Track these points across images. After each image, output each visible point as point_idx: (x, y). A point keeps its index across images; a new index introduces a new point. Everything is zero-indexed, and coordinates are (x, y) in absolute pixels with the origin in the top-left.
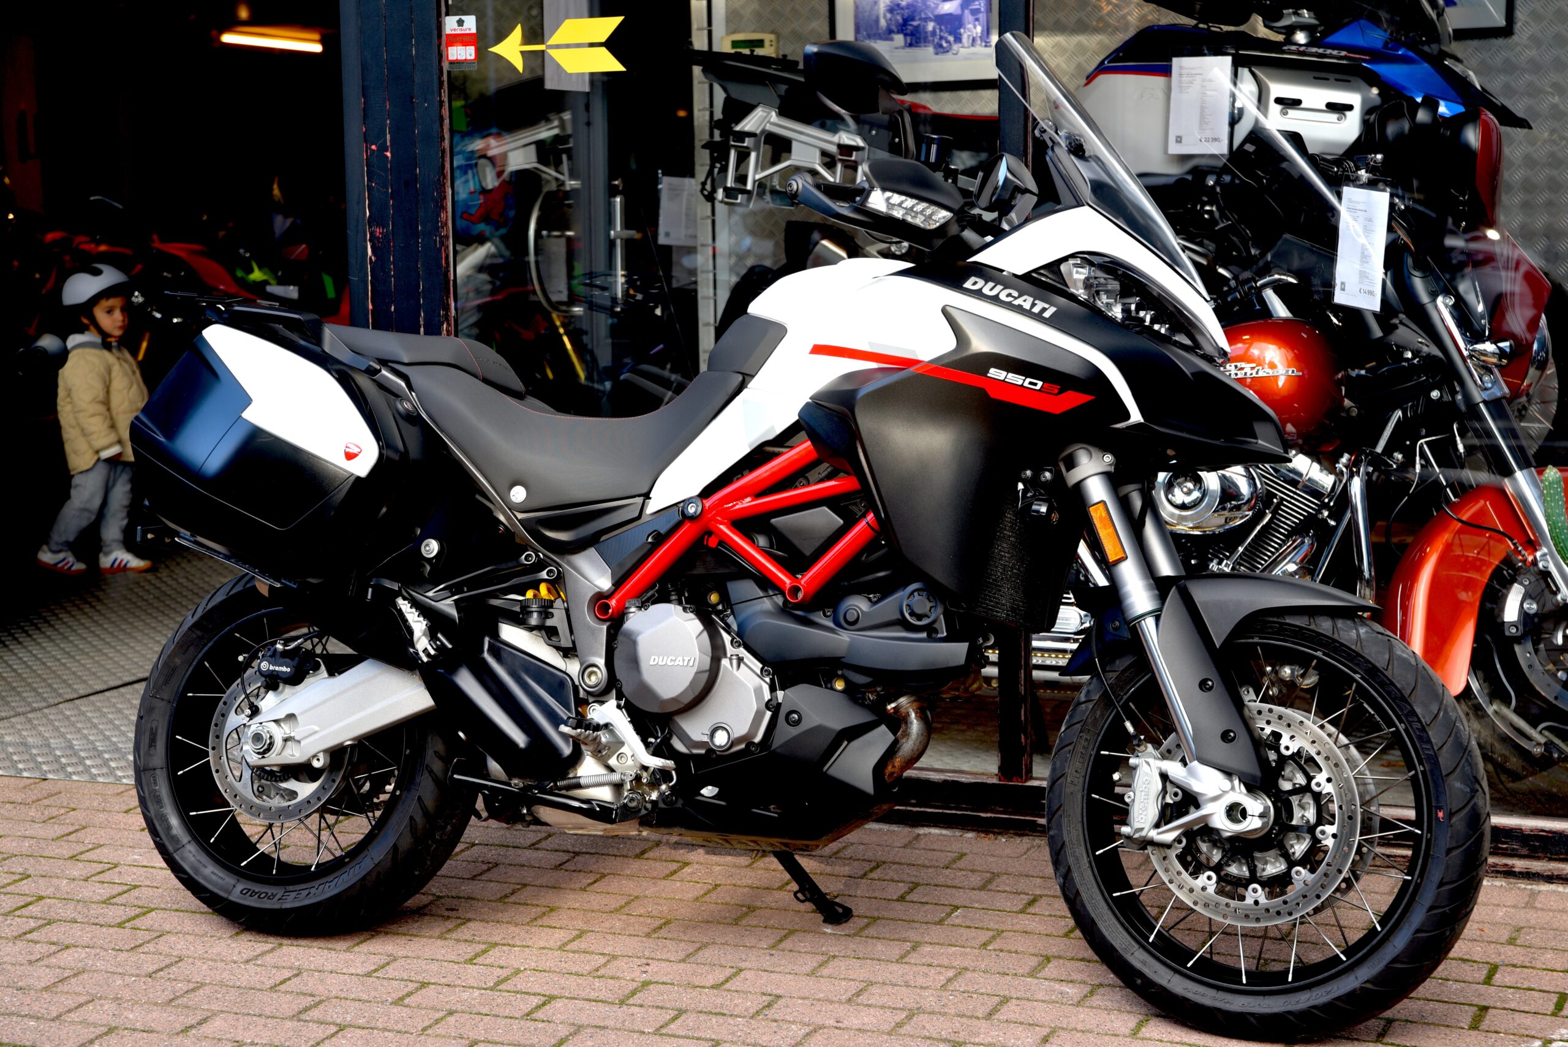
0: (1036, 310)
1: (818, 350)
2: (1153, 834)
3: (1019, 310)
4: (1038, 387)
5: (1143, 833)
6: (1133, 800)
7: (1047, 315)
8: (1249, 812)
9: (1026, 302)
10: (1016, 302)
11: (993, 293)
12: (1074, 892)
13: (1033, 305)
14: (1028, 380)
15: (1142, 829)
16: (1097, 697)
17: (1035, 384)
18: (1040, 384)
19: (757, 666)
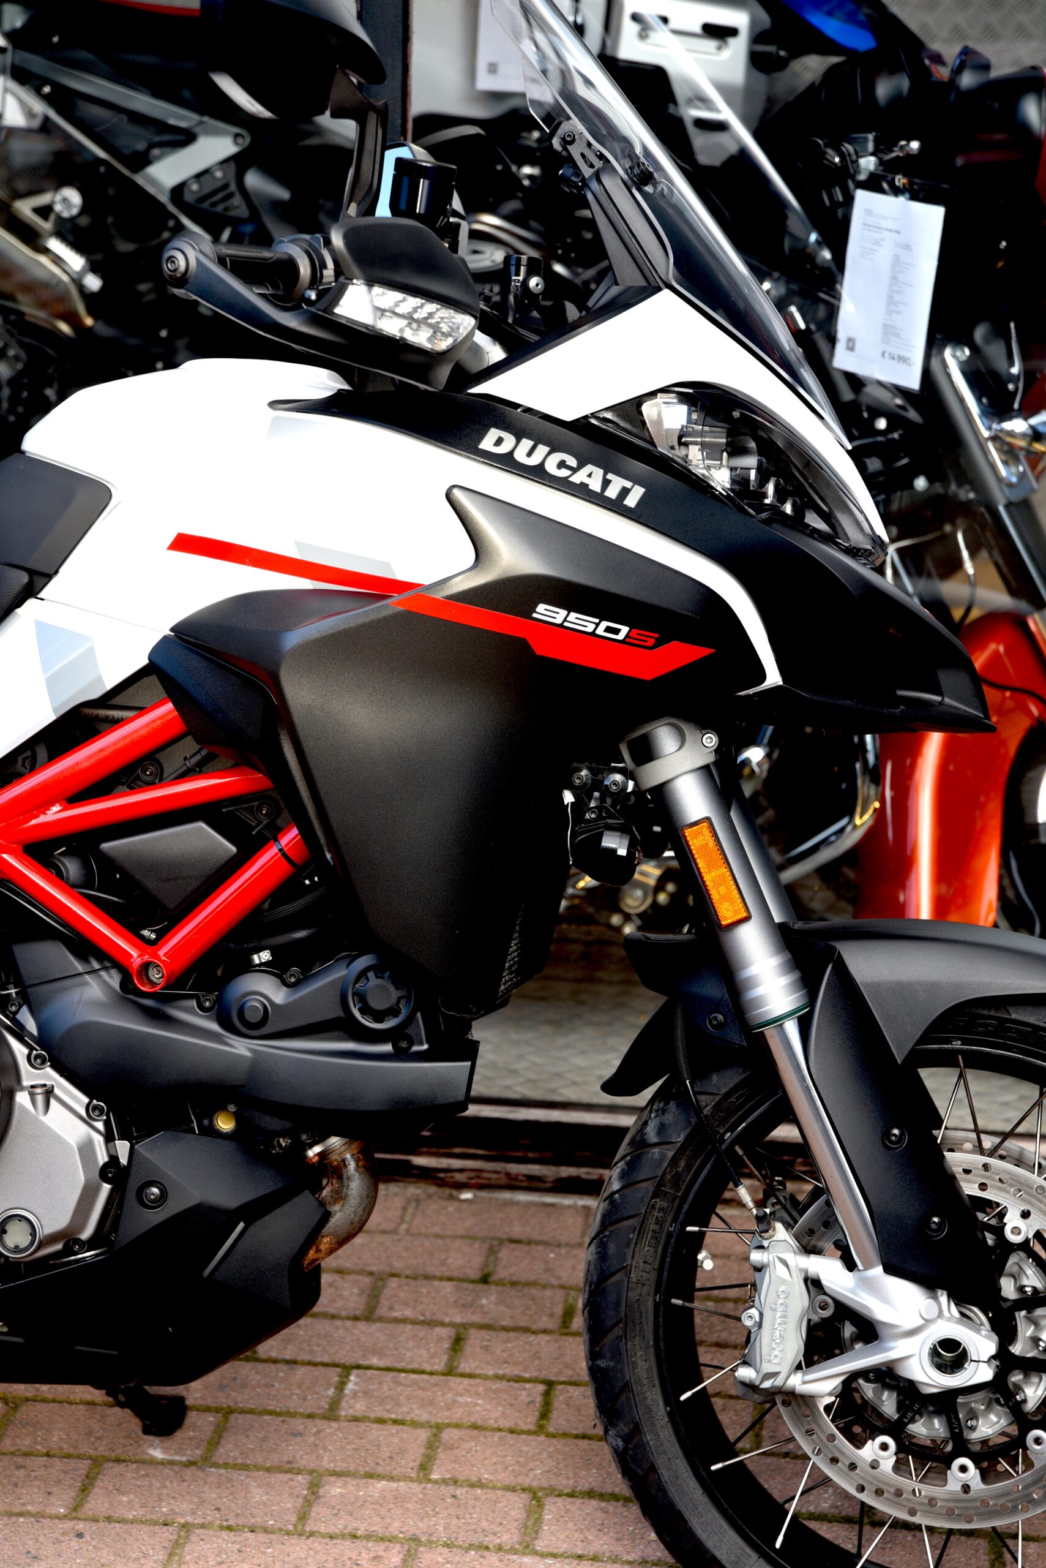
0: (612, 493)
1: (185, 543)
2: (797, 1382)
3: (582, 492)
4: (621, 636)
5: (779, 1382)
6: (760, 1325)
7: (631, 501)
8: (973, 1354)
9: (591, 476)
10: (578, 478)
11: (534, 461)
12: (646, 1466)
13: (606, 483)
14: (605, 624)
15: (775, 1375)
16: (681, 1138)
17: (617, 631)
18: (625, 630)
19: (79, 1100)
